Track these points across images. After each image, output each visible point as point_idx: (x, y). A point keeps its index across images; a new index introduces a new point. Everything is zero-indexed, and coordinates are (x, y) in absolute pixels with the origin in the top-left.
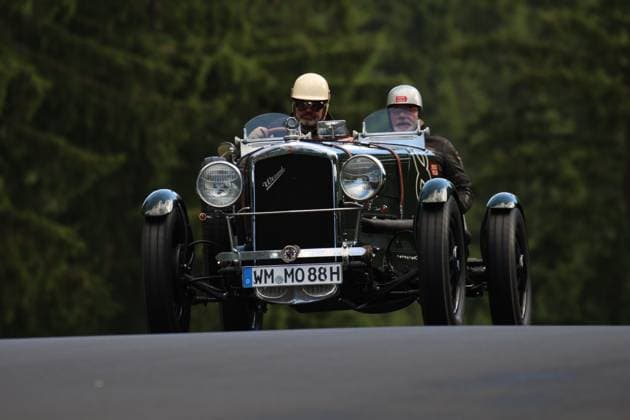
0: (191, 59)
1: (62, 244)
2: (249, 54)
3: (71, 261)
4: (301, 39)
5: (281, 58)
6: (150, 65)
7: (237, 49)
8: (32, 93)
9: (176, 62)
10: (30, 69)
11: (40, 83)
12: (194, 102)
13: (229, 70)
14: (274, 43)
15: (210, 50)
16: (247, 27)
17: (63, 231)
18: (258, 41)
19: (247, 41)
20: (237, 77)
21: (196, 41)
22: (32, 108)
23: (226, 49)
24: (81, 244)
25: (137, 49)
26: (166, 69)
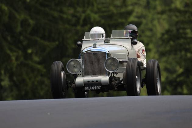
0: (78, 15)
1: (39, 71)
2: (96, 13)
3: (42, 75)
4: (112, 8)
5: (105, 14)
6: (65, 16)
7: (92, 11)
8: (29, 25)
9: (73, 16)
10: (28, 18)
11: (32, 22)
12: (79, 28)
13: (90, 18)
14: (104, 9)
15: (84, 12)
16: (95, 5)
17: (39, 67)
18: (99, 9)
19: (95, 9)
20: (92, 20)
21: (79, 9)
22: (29, 30)
23: (88, 12)
24: (44, 70)
25: (61, 11)
26: (70, 17)
